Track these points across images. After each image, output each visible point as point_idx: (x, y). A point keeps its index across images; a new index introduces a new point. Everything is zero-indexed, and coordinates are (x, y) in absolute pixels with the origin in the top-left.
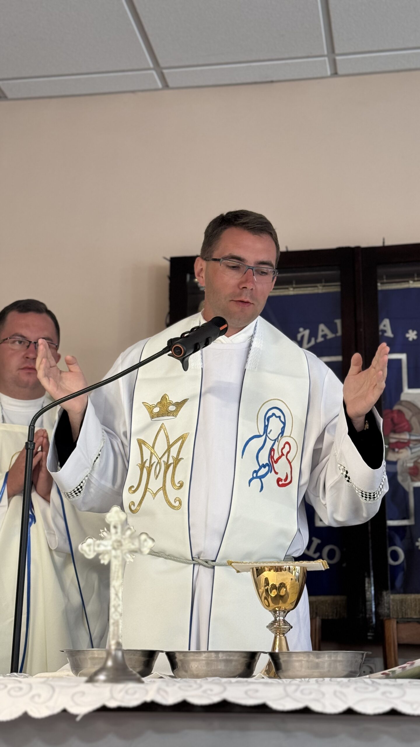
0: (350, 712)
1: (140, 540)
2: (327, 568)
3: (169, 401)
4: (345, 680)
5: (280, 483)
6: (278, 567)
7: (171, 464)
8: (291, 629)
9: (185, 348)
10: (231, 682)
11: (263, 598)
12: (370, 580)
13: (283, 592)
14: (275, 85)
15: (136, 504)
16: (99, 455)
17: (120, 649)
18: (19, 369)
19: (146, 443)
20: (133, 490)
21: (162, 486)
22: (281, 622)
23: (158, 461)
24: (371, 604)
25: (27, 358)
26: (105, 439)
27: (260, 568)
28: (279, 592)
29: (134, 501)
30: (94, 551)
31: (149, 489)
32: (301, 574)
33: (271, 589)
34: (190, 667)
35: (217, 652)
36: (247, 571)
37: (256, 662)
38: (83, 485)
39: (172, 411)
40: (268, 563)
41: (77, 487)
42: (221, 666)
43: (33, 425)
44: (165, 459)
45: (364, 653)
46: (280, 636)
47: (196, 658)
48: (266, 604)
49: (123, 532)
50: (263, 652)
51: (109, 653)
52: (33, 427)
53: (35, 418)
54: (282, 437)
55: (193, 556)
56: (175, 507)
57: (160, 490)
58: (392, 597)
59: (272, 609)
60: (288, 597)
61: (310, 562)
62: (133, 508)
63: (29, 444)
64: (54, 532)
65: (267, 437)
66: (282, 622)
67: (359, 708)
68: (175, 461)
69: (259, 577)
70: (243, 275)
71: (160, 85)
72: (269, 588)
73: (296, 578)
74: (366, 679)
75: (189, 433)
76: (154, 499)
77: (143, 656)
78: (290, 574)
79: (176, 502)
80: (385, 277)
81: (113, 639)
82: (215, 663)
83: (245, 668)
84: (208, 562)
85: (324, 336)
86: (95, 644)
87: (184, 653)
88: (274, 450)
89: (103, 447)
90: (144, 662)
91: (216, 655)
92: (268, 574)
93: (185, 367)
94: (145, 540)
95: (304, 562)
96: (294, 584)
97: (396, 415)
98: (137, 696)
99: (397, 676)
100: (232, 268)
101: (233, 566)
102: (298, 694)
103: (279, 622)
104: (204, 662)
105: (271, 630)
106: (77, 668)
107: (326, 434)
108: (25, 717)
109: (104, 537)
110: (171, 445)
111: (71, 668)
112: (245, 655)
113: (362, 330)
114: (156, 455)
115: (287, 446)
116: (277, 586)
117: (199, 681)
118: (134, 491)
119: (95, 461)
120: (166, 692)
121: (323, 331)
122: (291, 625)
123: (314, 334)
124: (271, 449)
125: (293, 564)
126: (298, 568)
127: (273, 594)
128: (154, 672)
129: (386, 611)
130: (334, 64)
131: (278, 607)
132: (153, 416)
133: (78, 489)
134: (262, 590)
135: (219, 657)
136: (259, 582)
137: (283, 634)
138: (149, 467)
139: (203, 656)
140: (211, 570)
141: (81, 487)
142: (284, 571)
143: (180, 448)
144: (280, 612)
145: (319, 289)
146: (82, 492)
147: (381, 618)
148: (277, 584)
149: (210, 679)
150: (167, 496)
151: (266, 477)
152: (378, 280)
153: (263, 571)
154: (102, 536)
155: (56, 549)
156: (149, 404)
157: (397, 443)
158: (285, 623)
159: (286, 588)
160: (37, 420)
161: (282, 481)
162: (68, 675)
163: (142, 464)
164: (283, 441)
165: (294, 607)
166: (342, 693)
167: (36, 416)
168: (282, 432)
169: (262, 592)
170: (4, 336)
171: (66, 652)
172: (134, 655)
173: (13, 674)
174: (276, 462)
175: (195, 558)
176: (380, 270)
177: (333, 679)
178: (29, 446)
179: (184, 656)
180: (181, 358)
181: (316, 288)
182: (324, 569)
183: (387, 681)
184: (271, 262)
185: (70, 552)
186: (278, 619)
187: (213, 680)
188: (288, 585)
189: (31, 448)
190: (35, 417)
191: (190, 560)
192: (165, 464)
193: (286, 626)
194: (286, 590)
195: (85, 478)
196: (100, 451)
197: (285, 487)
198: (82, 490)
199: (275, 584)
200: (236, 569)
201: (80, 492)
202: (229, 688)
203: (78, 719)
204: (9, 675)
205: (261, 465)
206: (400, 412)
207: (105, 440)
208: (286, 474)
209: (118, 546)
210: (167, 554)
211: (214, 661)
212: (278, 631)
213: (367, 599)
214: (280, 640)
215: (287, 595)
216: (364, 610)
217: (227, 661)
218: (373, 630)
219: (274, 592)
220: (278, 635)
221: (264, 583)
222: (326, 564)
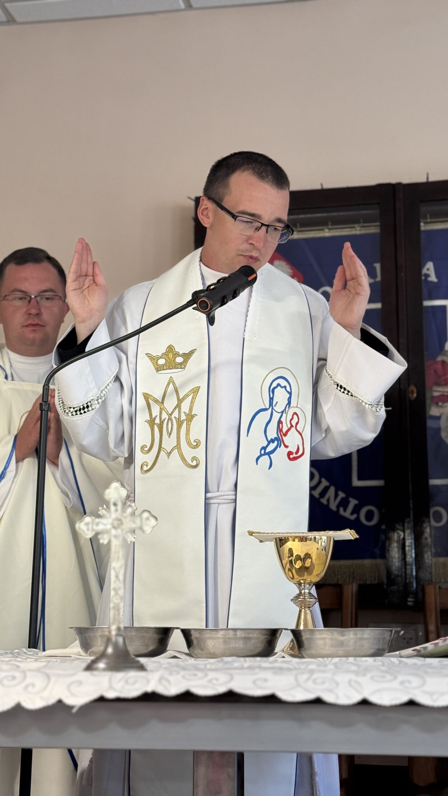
0: (365, 703)
1: (141, 519)
2: (356, 537)
3: (175, 352)
5: (291, 456)
6: (303, 537)
7: (184, 420)
9: (211, 302)
11: (287, 570)
12: (411, 543)
13: (308, 563)
15: (149, 465)
17: (121, 635)
18: (23, 327)
19: (154, 398)
20: (147, 450)
21: (176, 444)
23: (169, 417)
24: (412, 568)
25: (30, 314)
27: (283, 538)
28: (304, 563)
29: (147, 462)
30: (93, 530)
31: (162, 448)
32: (328, 543)
33: (295, 560)
34: (207, 645)
35: (235, 630)
36: (271, 540)
37: (277, 641)
39: (179, 363)
42: (239, 644)
43: (48, 384)
44: (176, 415)
45: (393, 630)
46: (305, 610)
47: (212, 636)
48: (291, 577)
49: (124, 510)
50: (285, 629)
51: (109, 639)
52: (47, 387)
54: (289, 408)
56: (192, 466)
57: (175, 448)
58: (434, 560)
59: (297, 582)
60: (314, 569)
61: (337, 532)
62: (145, 468)
63: (44, 404)
66: (308, 596)
67: (374, 699)
68: (188, 417)
69: (282, 547)
72: (293, 559)
73: (322, 548)
75: (201, 386)
76: (168, 459)
77: (156, 634)
78: (316, 544)
79: (193, 461)
80: (428, 216)
81: (114, 623)
82: (233, 641)
83: (266, 645)
87: (200, 631)
88: (282, 423)
90: (159, 639)
91: (233, 633)
92: (292, 544)
94: (148, 519)
95: (331, 532)
96: (319, 554)
97: (439, 367)
98: (138, 686)
99: (429, 654)
102: (310, 684)
103: (304, 595)
104: (221, 640)
105: (295, 603)
106: (86, 646)
108: (18, 709)
109: (103, 515)
110: (182, 400)
111: (81, 645)
112: (265, 632)
113: (403, 274)
114: (166, 411)
115: (295, 417)
116: (302, 557)
118: (148, 452)
120: (169, 682)
124: (279, 422)
125: (319, 534)
126: (324, 538)
127: (298, 565)
128: (169, 650)
129: (428, 575)
131: (303, 579)
132: (158, 368)
134: (286, 561)
135: (237, 635)
136: (282, 552)
137: (308, 607)
138: (160, 424)
139: (222, 634)
142: (309, 541)
143: (192, 403)
144: (305, 584)
145: (357, 230)
147: (423, 583)
148: (302, 555)
150: (182, 455)
151: (275, 453)
152: (421, 220)
153: (287, 541)
156: (154, 356)
157: (441, 396)
158: (311, 596)
159: (311, 559)
160: (52, 378)
161: (293, 455)
163: (152, 422)
164: (291, 412)
166: (356, 682)
168: (289, 403)
169: (285, 563)
170: (4, 292)
172: (147, 633)
174: (285, 435)
176: (423, 209)
177: (358, 659)
178: (44, 407)
179: (200, 633)
180: (207, 312)
181: (353, 229)
182: (353, 539)
186: (303, 592)
188: (314, 556)
189: (45, 409)
192: (177, 421)
193: (312, 600)
194: (312, 561)
197: (297, 460)
199: (299, 554)
200: (258, 539)
202: (237, 675)
203: (74, 710)
205: (269, 440)
206: (443, 362)
208: (297, 447)
209: (118, 525)
211: (231, 639)
212: (303, 605)
213: (407, 563)
214: (306, 614)
215: (312, 567)
216: (404, 575)
217: (246, 639)
218: (413, 596)
219: (299, 564)
220: (303, 609)
221: (288, 553)
222: (355, 533)
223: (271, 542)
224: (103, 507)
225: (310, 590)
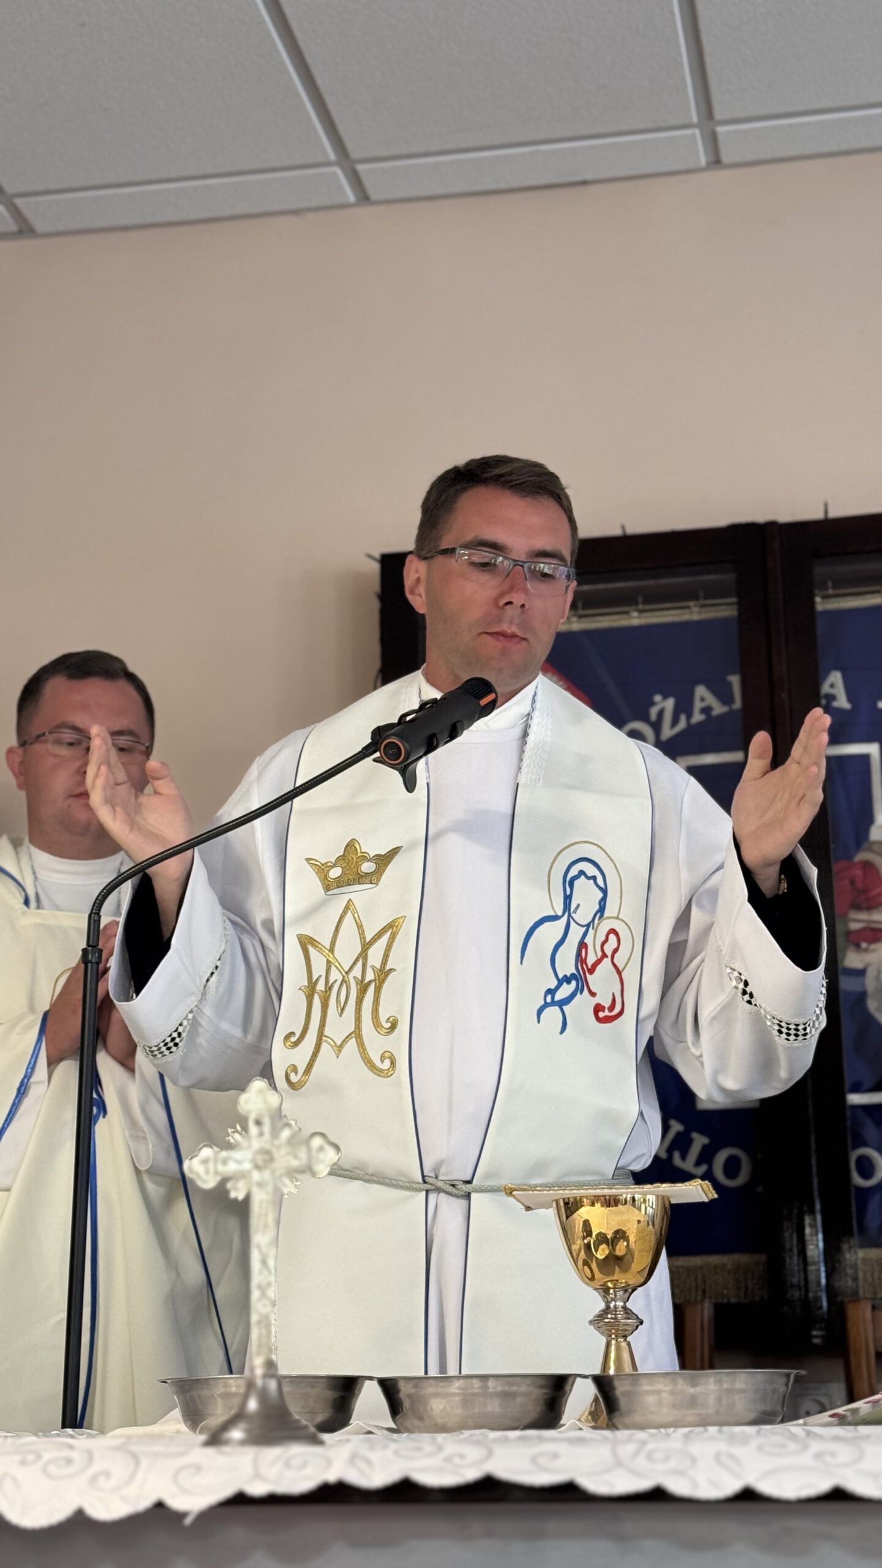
0: (748, 1496)
1: (309, 1149)
2: (712, 1198)
3: (361, 853)
4: (751, 1430)
5: (601, 1014)
6: (610, 1196)
7: (370, 982)
8: (640, 1326)
9: (407, 746)
10: (506, 1440)
11: (580, 1263)
12: (815, 1219)
13: (621, 1248)
14: (590, 189)
15: (301, 1069)
16: (217, 967)
17: (274, 1376)
18: (70, 797)
19: (317, 942)
20: (294, 1041)
21: (353, 1029)
22: (618, 1313)
23: (344, 977)
24: (818, 1270)
26: (228, 935)
27: (572, 1200)
28: (614, 1249)
29: (297, 1065)
30: (216, 1173)
31: (325, 1036)
32: (657, 1210)
33: (596, 1243)
34: (429, 1409)
35: (484, 1378)
36: (546, 1206)
37: (565, 1398)
38: (183, 1031)
39: (368, 873)
40: (588, 1189)
41: (170, 1035)
42: (494, 1407)
43: (97, 912)
44: (357, 972)
45: (792, 1373)
46: (617, 1341)
47: (440, 1390)
48: (588, 1275)
49: (275, 1133)
51: (250, 1385)
52: (96, 918)
53: (102, 898)
54: (603, 918)
55: (425, 1174)
56: (381, 1071)
57: (350, 1037)
58: (861, 1254)
59: (601, 1285)
60: (633, 1259)
61: (677, 1185)
62: (294, 1078)
63: (90, 951)
64: (145, 1134)
65: (571, 921)
66: (622, 1313)
67: (766, 1487)
68: (378, 976)
69: (570, 1218)
70: (505, 579)
71: (351, 197)
72: (592, 1241)
73: (647, 1219)
74: (795, 1428)
75: (405, 916)
76: (338, 1058)
77: (330, 1389)
78: (636, 1210)
79: (383, 1060)
80: (830, 584)
81: (259, 1354)
82: (481, 1399)
83: (544, 1408)
84: (456, 1185)
85: (707, 710)
86: (234, 1367)
87: (416, 1381)
88: (586, 947)
89: (224, 952)
90: (334, 1400)
91: (481, 1384)
92: (588, 1212)
93: (410, 784)
94: (321, 1149)
95: (664, 1185)
96: (643, 1231)
97: (858, 872)
98: (308, 1471)
99: (862, 1420)
100: (481, 568)
101: (516, 1195)
102: (641, 1461)
103: (614, 1313)
104: (457, 1399)
105: (598, 1328)
106: (193, 1416)
107: (695, 912)
108: (79, 1521)
109: (236, 1144)
110: (369, 942)
111: (183, 1416)
112: (543, 1382)
113: (784, 695)
114: (338, 966)
115: (612, 937)
116: (609, 1237)
117: (441, 1437)
118: (296, 1044)
119: (208, 980)
120: (369, 1462)
121: (702, 699)
122: (640, 1317)
123: (684, 706)
124: (581, 945)
125: (640, 1190)
126: (652, 1198)
127: (602, 1253)
128: (355, 1421)
129: (850, 1283)
130: (713, 142)
131: (612, 1281)
132: (328, 886)
133: (173, 1039)
134: (578, 1247)
135: (488, 1388)
136: (571, 1229)
137: (624, 1336)
138: (326, 991)
139: (456, 1387)
140: (463, 1202)
141: (179, 1035)
142: (622, 1204)
143: (388, 948)
144: (617, 1290)
145: (693, 613)
146: (180, 1045)
147: (840, 1299)
148: (609, 1233)
149: (467, 1433)
150: (364, 1050)
151: (571, 1003)
152: (816, 592)
153: (579, 1205)
154: (232, 1141)
155: (149, 1168)
156: (320, 863)
157: (864, 929)
158: (627, 1313)
159: (628, 1241)
160: (102, 904)
161: (604, 1012)
162: (178, 1432)
163: (310, 987)
164: (605, 926)
165: (646, 1279)
166: (731, 1456)
167: (103, 894)
168: (602, 909)
169: (577, 1250)
171: (172, 1382)
172: (313, 1387)
173: (66, 1432)
174: (592, 971)
175: (430, 1179)
176: (820, 570)
177: (726, 1429)
178: (90, 956)
179: (416, 1386)
180: (400, 766)
181: (687, 611)
182: (706, 1200)
183: (839, 1431)
184: (561, 552)
185: (180, 1177)
186: (612, 1305)
187: (471, 1435)
188: (631, 1235)
189: (94, 961)
190: (101, 896)
191: (419, 1183)
192: (357, 984)
193: (631, 1321)
194: (628, 1244)
195: (187, 1015)
196: (219, 960)
197: (610, 1022)
198: (181, 1041)
199: (604, 1232)
200: (523, 1204)
201: (176, 1045)
202: (499, 1451)
203: (188, 1521)
204: (57, 1434)
205: (560, 977)
206: (867, 865)
207: (229, 938)
208: (611, 997)
209: (265, 1161)
210: (370, 1173)
211: (477, 1395)
212: (613, 1331)
213: (810, 1260)
214: (618, 1349)
215: (629, 1255)
216: (802, 1283)
217: (506, 1396)
218: (823, 1325)
219: (603, 1250)
220: (614, 1339)
221: (582, 1231)
222: (711, 1188)
223: (547, 1209)
224: (235, 1128)
225: (625, 1303)
